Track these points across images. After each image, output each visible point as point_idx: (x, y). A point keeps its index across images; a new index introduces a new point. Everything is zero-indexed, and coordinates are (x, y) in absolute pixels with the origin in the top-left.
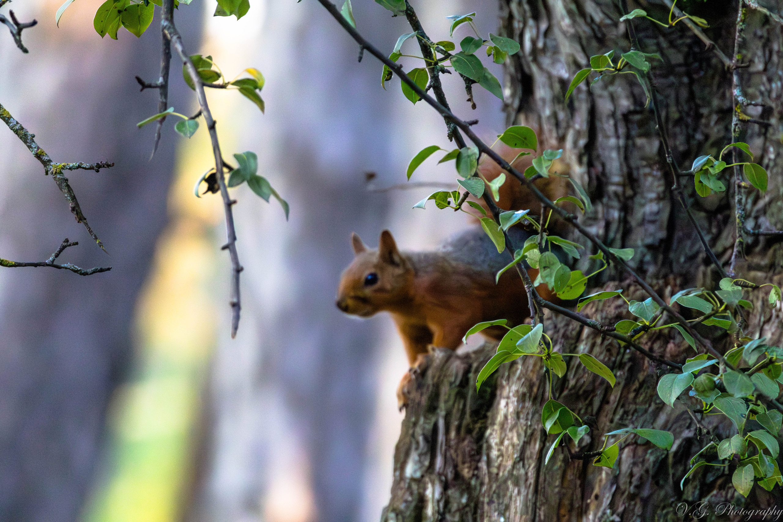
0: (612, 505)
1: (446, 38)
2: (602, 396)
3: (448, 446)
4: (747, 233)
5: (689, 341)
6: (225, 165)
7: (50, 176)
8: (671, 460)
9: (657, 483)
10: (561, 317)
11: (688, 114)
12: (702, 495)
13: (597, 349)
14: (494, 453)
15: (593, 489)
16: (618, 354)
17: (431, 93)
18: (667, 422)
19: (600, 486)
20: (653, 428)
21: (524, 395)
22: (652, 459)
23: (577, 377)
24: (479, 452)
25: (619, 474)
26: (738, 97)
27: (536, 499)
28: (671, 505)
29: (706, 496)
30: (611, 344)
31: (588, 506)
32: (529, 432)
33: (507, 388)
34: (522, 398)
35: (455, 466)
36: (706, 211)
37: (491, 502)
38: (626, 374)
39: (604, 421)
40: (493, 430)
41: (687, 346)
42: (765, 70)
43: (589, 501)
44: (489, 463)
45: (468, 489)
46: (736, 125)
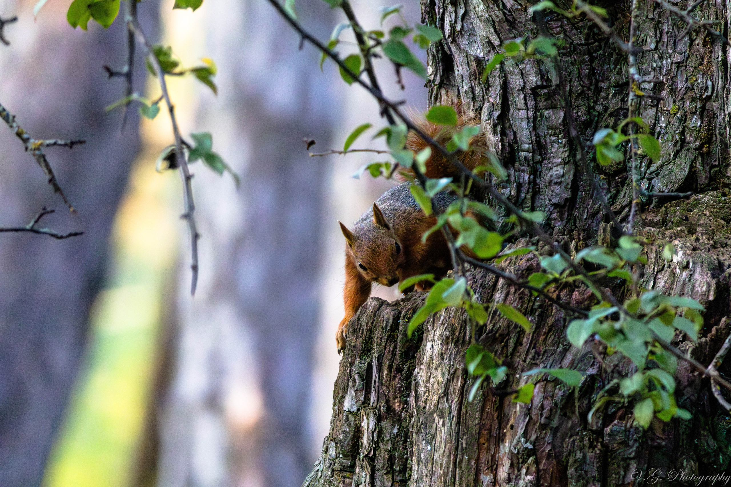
0: (525, 434)
1: (377, 27)
2: (515, 339)
3: (381, 383)
4: (643, 195)
5: (592, 289)
6: (183, 142)
7: (29, 152)
8: (577, 394)
9: (565, 415)
10: (478, 270)
11: (589, 89)
12: (605, 424)
13: (511, 297)
14: (422, 389)
15: (508, 421)
16: (530, 301)
17: (365, 77)
18: (573, 360)
19: (514, 418)
20: (561, 367)
21: (447, 338)
22: (561, 393)
23: (493, 322)
24: (408, 388)
25: (532, 406)
26: (634, 74)
27: (459, 429)
28: (577, 434)
29: (607, 426)
30: (523, 293)
31: (504, 435)
32: (452, 371)
33: (432, 332)
34: (446, 341)
35: (388, 402)
36: (606, 174)
37: (419, 432)
38: (536, 319)
39: (518, 360)
40: (420, 369)
41: (589, 294)
42: (656, 48)
43: (505, 431)
44: (417, 398)
45: (399, 420)
46: (632, 100)
